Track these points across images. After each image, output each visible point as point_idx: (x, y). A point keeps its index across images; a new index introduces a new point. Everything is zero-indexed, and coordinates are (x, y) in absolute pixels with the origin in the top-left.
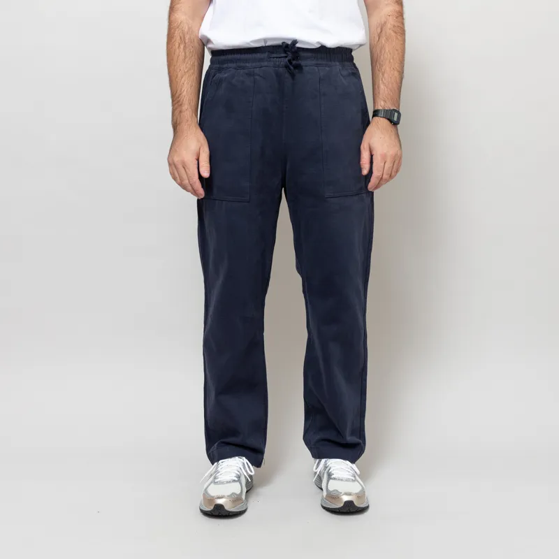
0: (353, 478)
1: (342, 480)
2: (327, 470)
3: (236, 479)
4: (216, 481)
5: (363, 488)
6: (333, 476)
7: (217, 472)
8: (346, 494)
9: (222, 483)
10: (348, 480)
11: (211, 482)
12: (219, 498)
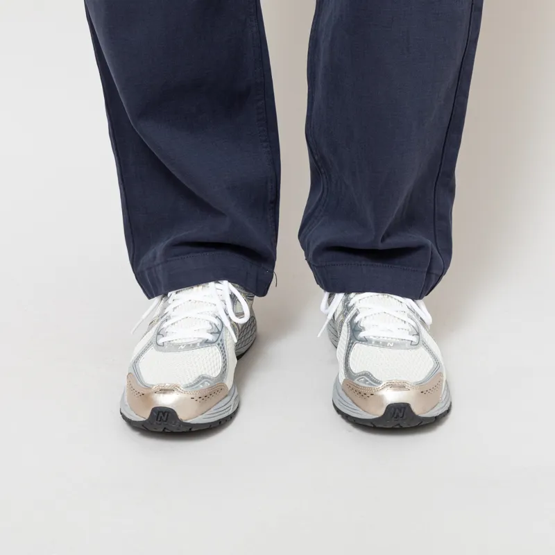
0: (414, 339)
1: (384, 345)
2: (349, 317)
3: (210, 337)
4: (161, 341)
5: (437, 363)
6: (362, 335)
7: (163, 317)
8: (392, 385)
9: (175, 347)
10: (397, 345)
11: (149, 345)
12: (164, 391)
